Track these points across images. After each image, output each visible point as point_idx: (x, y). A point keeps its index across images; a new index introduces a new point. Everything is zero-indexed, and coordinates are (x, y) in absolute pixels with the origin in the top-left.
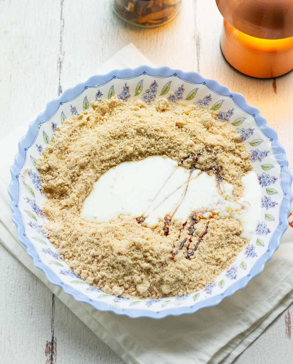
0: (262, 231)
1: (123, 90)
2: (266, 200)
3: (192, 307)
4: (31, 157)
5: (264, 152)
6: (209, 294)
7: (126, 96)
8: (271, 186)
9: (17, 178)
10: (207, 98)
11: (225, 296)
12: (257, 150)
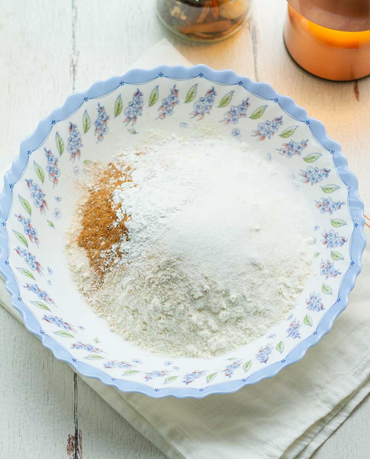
0: (314, 306)
1: (170, 93)
2: (328, 267)
3: (201, 390)
4: (34, 163)
5: (338, 203)
6: (228, 377)
7: (173, 101)
8: (338, 249)
9: (11, 187)
10: (277, 119)
11: (247, 383)
12: (329, 199)
